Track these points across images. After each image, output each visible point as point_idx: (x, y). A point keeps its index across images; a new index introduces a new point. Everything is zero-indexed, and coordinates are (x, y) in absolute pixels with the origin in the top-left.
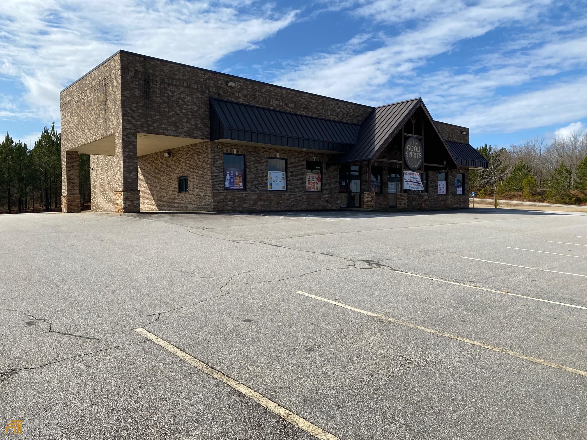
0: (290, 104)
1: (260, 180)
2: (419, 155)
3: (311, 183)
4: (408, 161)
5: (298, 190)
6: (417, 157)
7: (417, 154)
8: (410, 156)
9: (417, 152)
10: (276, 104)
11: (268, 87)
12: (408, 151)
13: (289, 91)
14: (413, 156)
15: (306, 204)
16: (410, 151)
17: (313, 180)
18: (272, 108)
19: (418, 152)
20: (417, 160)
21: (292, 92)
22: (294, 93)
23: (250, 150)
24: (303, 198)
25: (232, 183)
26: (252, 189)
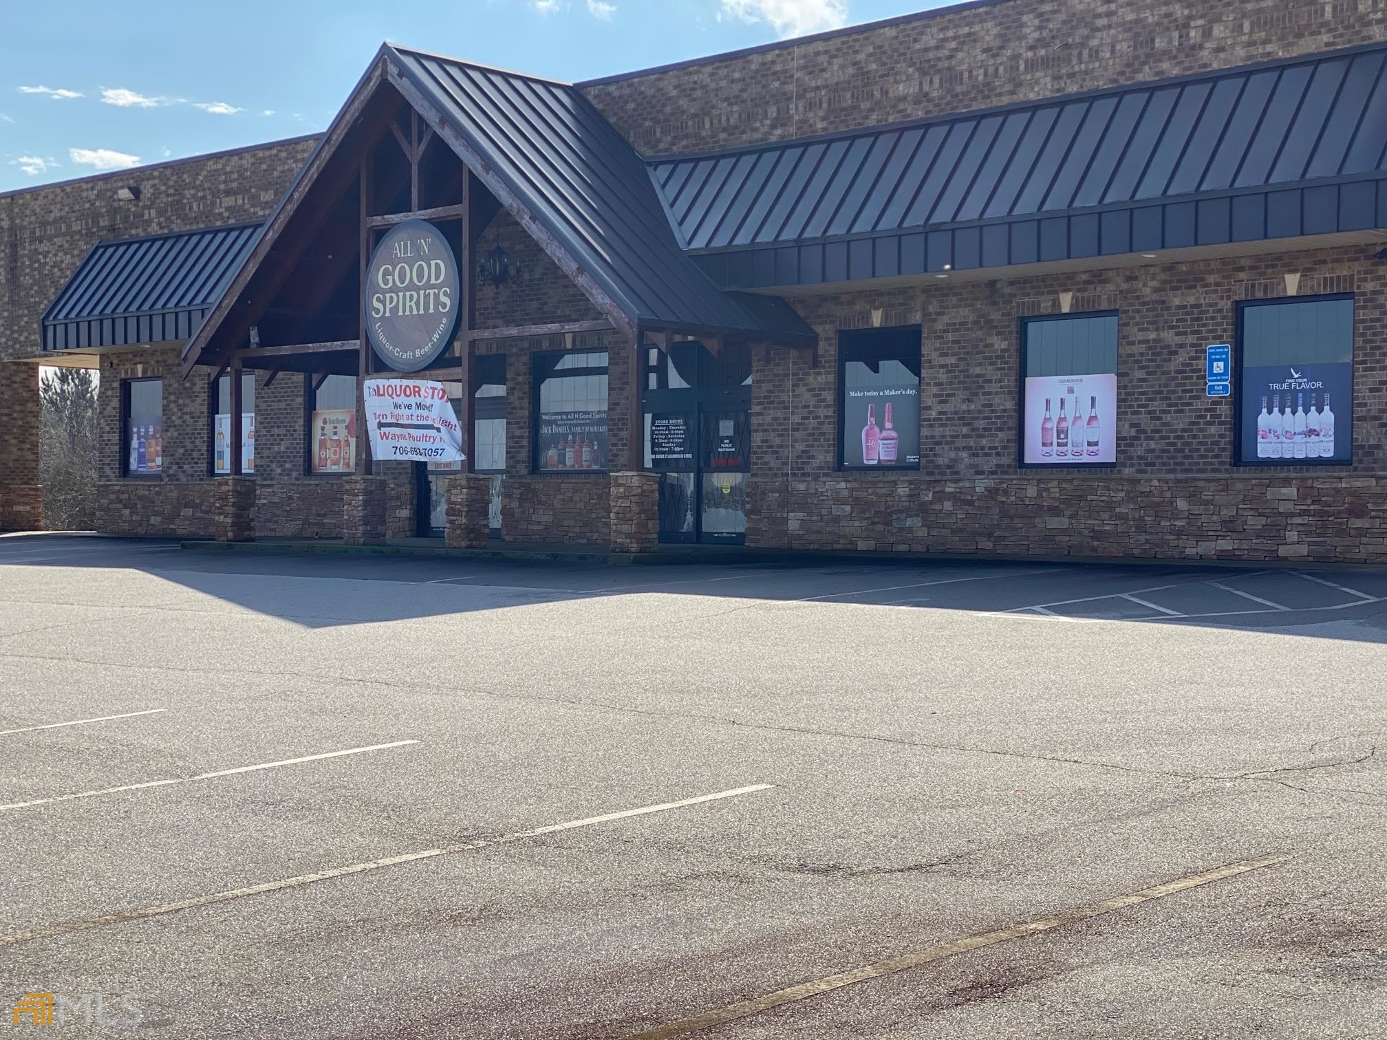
0: (262, 193)
1: (189, 447)
2: (436, 296)
3: (329, 444)
4: (381, 338)
5: (279, 471)
6: (426, 308)
7: (427, 297)
8: (394, 310)
9: (429, 286)
10: (228, 209)
11: (210, 163)
12: (384, 292)
13: (260, 154)
14: (409, 305)
15: (299, 520)
16: (395, 289)
17: (335, 433)
18: (218, 223)
19: (433, 287)
20: (427, 321)
21: (267, 153)
22: (274, 152)
23: (170, 362)
24: (290, 498)
25: (142, 458)
26: (171, 472)
